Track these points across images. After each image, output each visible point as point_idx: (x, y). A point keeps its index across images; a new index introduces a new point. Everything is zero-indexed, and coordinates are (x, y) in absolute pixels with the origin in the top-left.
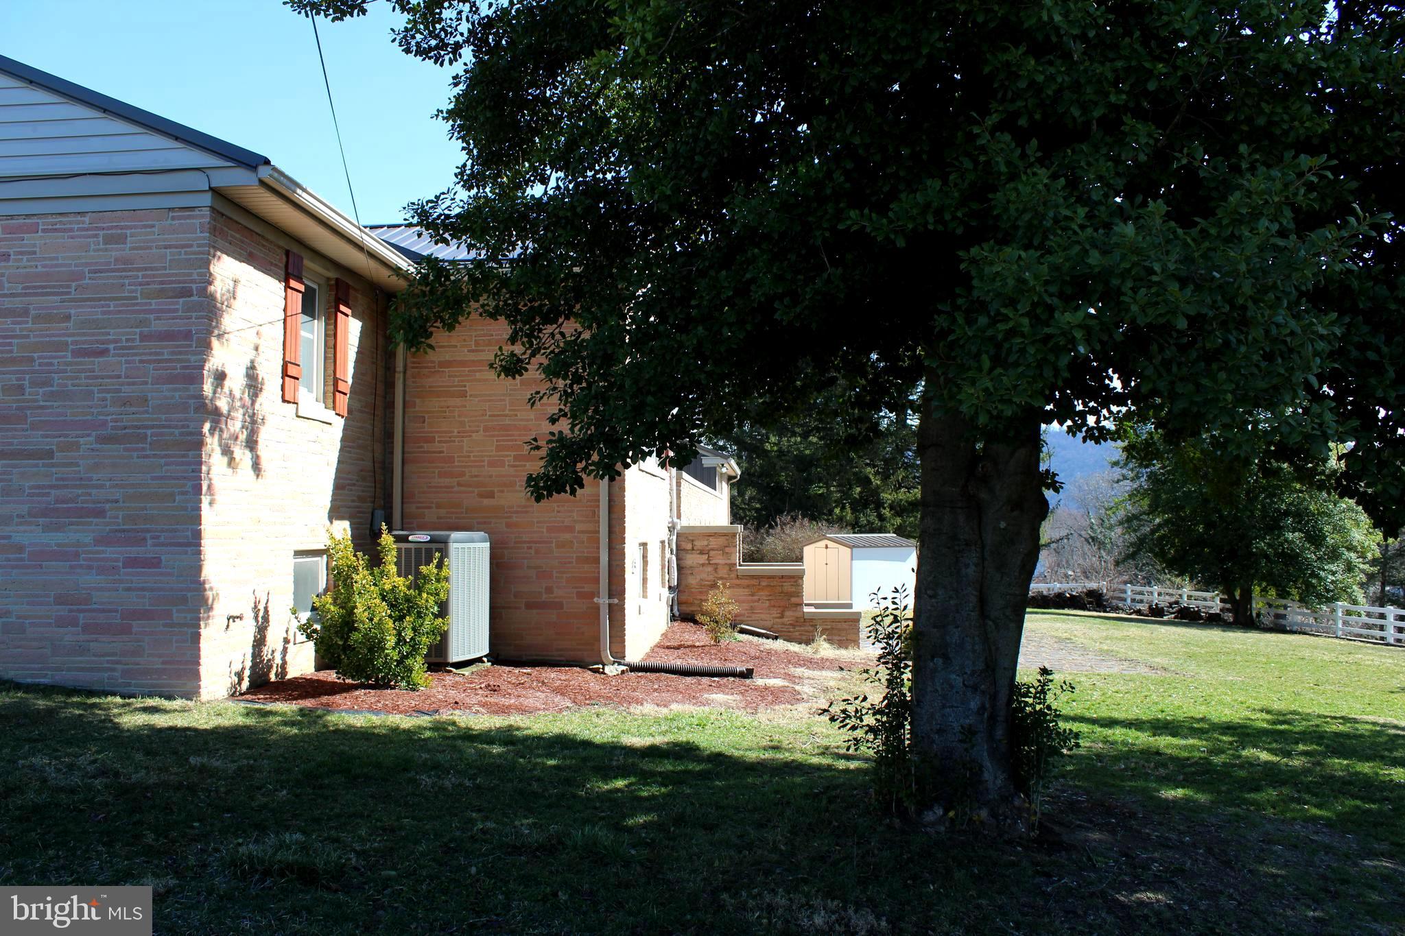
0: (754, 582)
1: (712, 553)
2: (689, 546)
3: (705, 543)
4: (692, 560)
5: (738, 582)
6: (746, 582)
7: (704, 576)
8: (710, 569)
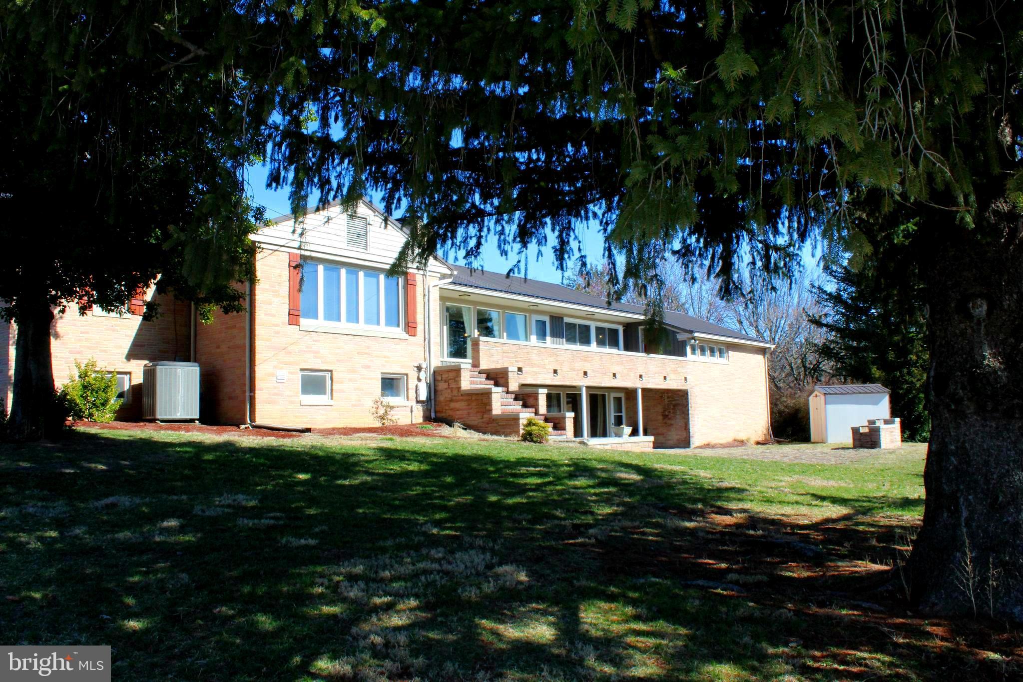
0: (469, 398)
1: (450, 381)
2: (440, 378)
3: (447, 376)
4: (442, 386)
5: (461, 398)
6: (465, 398)
7: (447, 395)
8: (449, 391)
